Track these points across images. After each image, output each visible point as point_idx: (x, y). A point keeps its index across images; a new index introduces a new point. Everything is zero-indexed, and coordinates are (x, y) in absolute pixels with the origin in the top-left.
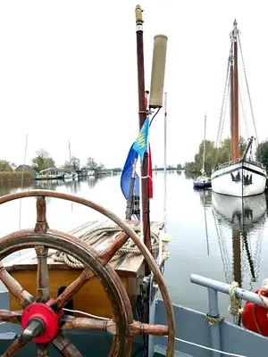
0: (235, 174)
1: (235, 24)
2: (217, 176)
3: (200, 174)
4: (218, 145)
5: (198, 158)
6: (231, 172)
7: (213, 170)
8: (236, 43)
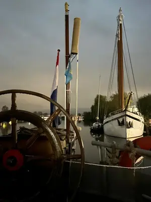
0: (121, 120)
1: (120, 10)
2: (107, 122)
3: (95, 121)
4: (109, 99)
5: (94, 108)
6: (117, 119)
7: (105, 117)
8: (121, 24)
